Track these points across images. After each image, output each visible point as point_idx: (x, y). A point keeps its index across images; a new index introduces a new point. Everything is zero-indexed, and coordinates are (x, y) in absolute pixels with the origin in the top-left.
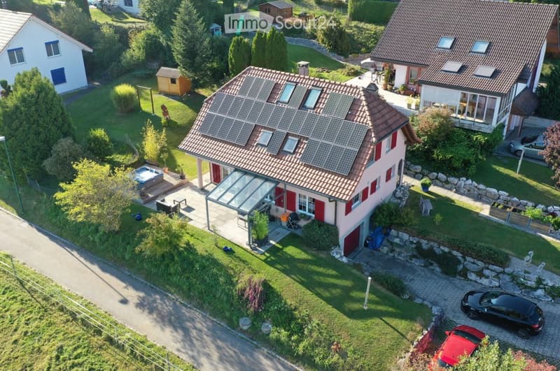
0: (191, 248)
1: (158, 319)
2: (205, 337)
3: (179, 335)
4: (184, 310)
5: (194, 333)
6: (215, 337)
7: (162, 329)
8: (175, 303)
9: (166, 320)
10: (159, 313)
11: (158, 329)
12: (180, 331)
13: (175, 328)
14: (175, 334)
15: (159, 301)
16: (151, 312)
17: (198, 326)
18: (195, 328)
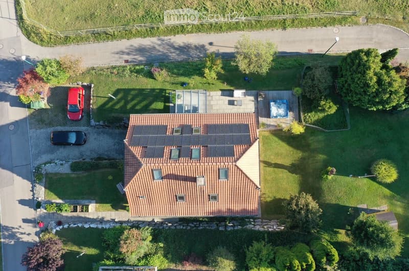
0: (201, 76)
1: (189, 46)
2: (167, 51)
3: (176, 45)
4: (185, 57)
5: (172, 50)
6: (164, 54)
7: (183, 43)
8: (192, 57)
9: (187, 48)
10: (192, 49)
11: (185, 42)
12: (178, 47)
13: (180, 47)
14: (177, 44)
15: (199, 54)
16: (195, 46)
17: (174, 54)
18: (174, 52)
